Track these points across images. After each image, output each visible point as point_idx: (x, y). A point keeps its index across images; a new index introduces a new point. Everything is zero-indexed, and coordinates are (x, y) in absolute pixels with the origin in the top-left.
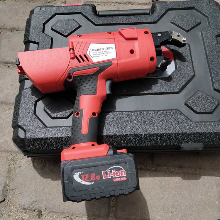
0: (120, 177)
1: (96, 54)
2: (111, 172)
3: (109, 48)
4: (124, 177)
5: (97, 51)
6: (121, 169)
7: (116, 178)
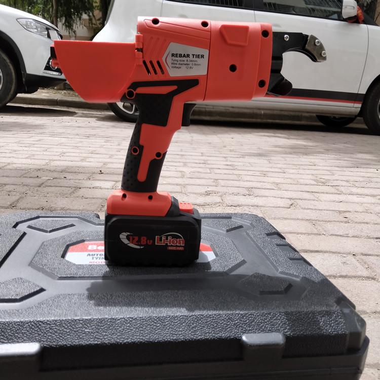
0: (177, 246)
2: (167, 239)
3: (198, 56)
4: (181, 246)
7: (172, 246)
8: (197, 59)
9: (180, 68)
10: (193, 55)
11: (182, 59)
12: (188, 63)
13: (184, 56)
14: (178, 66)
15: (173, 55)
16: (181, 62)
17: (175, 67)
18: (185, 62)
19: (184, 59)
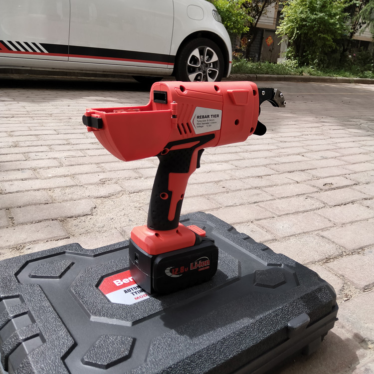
0: (205, 266)
1: (200, 123)
2: (198, 263)
3: (215, 116)
4: (207, 266)
5: (202, 119)
6: (207, 259)
7: (202, 267)
8: (214, 118)
9: (203, 126)
10: (212, 115)
11: (204, 119)
12: (208, 122)
13: (206, 117)
14: (201, 125)
15: (198, 117)
16: (204, 122)
17: (199, 126)
18: (206, 122)
19: (206, 119)
